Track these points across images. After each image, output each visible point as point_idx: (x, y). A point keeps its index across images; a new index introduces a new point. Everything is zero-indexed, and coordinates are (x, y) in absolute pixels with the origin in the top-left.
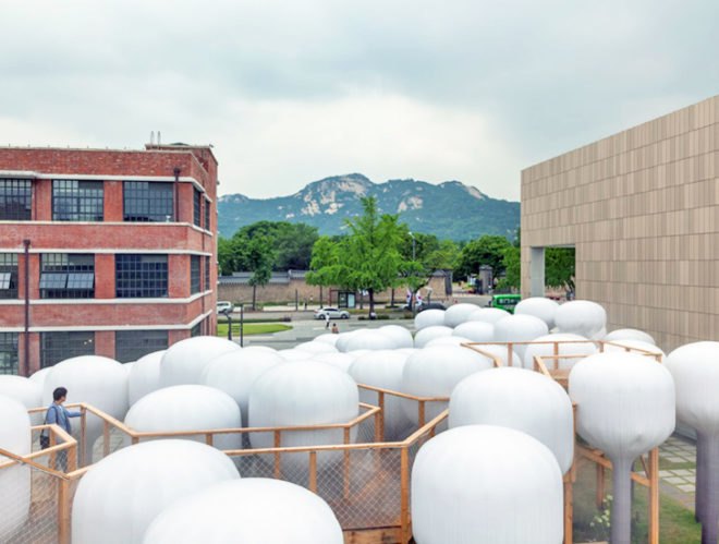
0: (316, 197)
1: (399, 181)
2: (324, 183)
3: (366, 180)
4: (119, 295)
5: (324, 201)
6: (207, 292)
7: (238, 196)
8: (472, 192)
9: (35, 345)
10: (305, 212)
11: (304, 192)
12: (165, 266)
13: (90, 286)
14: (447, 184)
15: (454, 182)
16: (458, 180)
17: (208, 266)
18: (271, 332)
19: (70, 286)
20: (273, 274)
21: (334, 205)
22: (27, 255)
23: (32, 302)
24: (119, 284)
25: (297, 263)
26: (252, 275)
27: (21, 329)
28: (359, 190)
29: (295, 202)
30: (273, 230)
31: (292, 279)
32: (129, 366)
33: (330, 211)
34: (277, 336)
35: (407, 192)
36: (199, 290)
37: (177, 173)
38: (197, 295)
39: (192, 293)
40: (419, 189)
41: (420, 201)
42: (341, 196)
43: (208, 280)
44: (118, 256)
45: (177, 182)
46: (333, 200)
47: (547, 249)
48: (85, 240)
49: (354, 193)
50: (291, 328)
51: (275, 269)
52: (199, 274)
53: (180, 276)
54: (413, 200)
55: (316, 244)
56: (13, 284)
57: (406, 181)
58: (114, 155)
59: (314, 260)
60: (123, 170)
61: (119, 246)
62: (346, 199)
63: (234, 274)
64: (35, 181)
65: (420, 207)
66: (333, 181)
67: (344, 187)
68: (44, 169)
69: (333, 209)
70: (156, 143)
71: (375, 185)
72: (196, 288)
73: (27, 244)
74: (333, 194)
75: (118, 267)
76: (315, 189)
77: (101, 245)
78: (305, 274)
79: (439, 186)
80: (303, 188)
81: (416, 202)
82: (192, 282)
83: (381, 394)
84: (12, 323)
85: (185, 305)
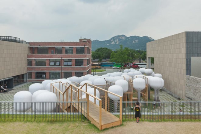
0: (114, 40)
1: (133, 36)
2: (116, 37)
3: (125, 36)
4: (76, 66)
5: (116, 41)
6: (90, 65)
7: (97, 40)
8: (150, 38)
9: (63, 74)
10: (111, 44)
11: (111, 39)
12: (83, 61)
13: (71, 64)
14: (144, 37)
15: (146, 36)
16: (147, 36)
17: (90, 60)
18: (101, 71)
19: (68, 64)
20: (103, 59)
21: (118, 42)
22: (62, 59)
23: (63, 67)
24: (75, 64)
25: (108, 57)
26: (98, 59)
27: (61, 71)
28: (124, 38)
29: (109, 41)
30: (103, 49)
31: (107, 60)
32: (79, 78)
33: (117, 43)
34: (103, 72)
35: (134, 39)
36: (88, 65)
37: (85, 45)
38: (88, 66)
39: (87, 65)
40: (138, 38)
41: (138, 41)
42: (119, 40)
43: (90, 63)
44: (75, 60)
45: (85, 47)
46: (118, 41)
47: (151, 58)
48: (70, 57)
49: (122, 39)
50: (105, 71)
51: (103, 58)
52: (88, 62)
53: (85, 63)
54: (136, 41)
55: (112, 53)
56: (60, 64)
57: (135, 36)
58: (75, 43)
59: (111, 57)
60: (76, 45)
61: (76, 58)
62: (121, 40)
63: (95, 59)
64: (63, 47)
65: (138, 42)
66: (118, 37)
67: (120, 38)
68: (64, 45)
69: (118, 43)
70: (81, 39)
71: (127, 37)
72: (88, 64)
73: (62, 58)
74: (118, 39)
75: (75, 61)
76: (114, 38)
77: (73, 58)
78: (109, 59)
79: (142, 37)
80: (111, 38)
81: (137, 41)
82: (87, 63)
83: (110, 82)
84: (60, 70)
85: (86, 68)
